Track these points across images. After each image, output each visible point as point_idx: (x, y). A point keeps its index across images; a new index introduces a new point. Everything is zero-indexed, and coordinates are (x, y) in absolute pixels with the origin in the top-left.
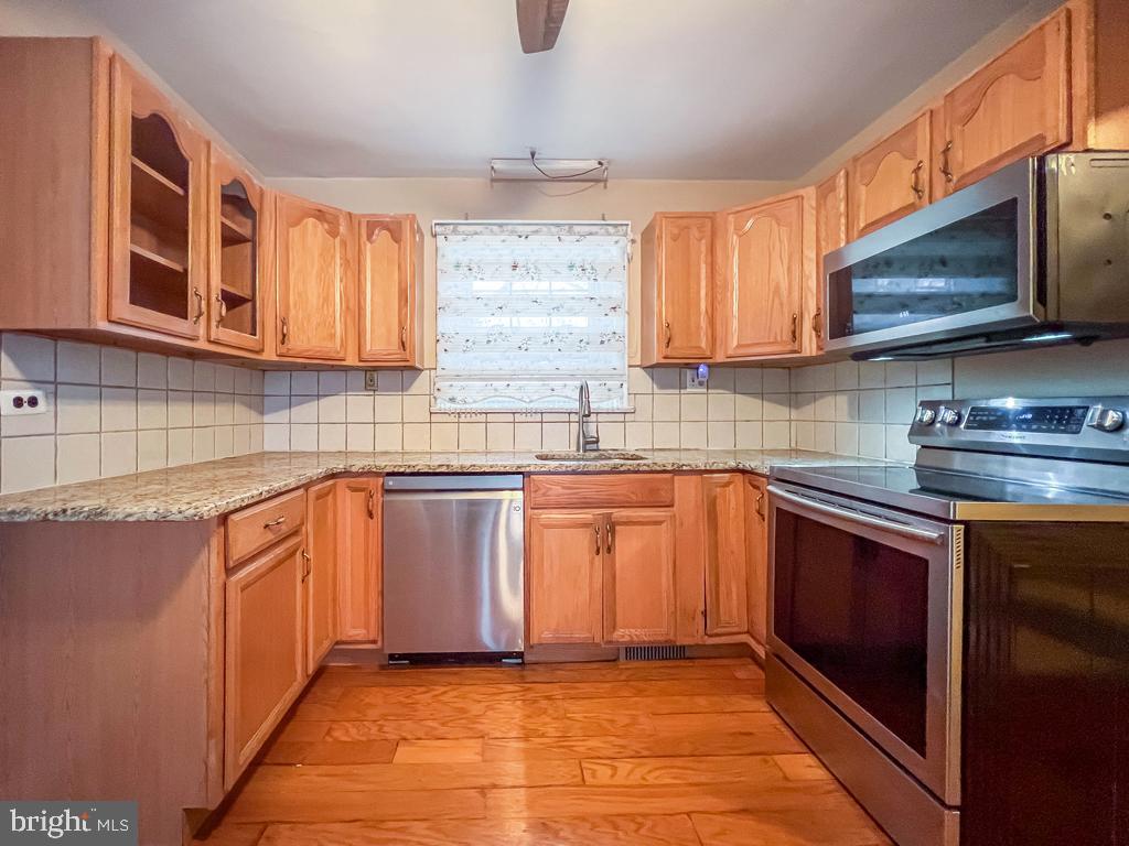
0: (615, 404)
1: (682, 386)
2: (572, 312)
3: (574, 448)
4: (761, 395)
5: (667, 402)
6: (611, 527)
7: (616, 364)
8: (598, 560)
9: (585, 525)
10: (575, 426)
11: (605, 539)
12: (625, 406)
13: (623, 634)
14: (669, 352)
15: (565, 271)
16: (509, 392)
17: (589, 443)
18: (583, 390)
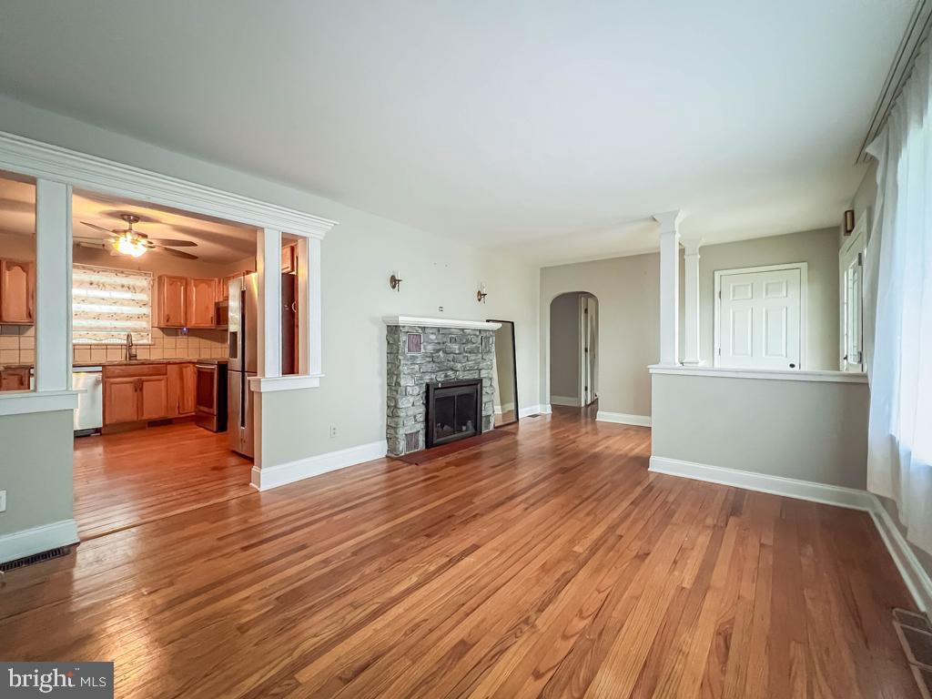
0: (145, 341)
1: (177, 335)
2: (122, 304)
3: (124, 359)
4: (210, 339)
5: (170, 341)
6: (142, 382)
7: (145, 326)
8: (136, 394)
9: (131, 382)
10: (124, 351)
11: (139, 387)
12: (150, 342)
13: (146, 417)
14: (169, 324)
15: (120, 288)
16: (88, 336)
17: (133, 357)
18: (129, 336)
